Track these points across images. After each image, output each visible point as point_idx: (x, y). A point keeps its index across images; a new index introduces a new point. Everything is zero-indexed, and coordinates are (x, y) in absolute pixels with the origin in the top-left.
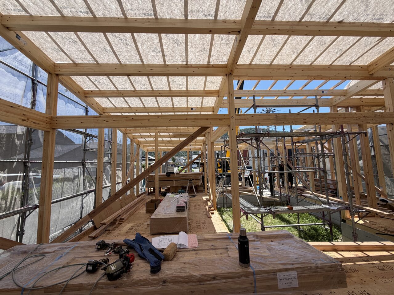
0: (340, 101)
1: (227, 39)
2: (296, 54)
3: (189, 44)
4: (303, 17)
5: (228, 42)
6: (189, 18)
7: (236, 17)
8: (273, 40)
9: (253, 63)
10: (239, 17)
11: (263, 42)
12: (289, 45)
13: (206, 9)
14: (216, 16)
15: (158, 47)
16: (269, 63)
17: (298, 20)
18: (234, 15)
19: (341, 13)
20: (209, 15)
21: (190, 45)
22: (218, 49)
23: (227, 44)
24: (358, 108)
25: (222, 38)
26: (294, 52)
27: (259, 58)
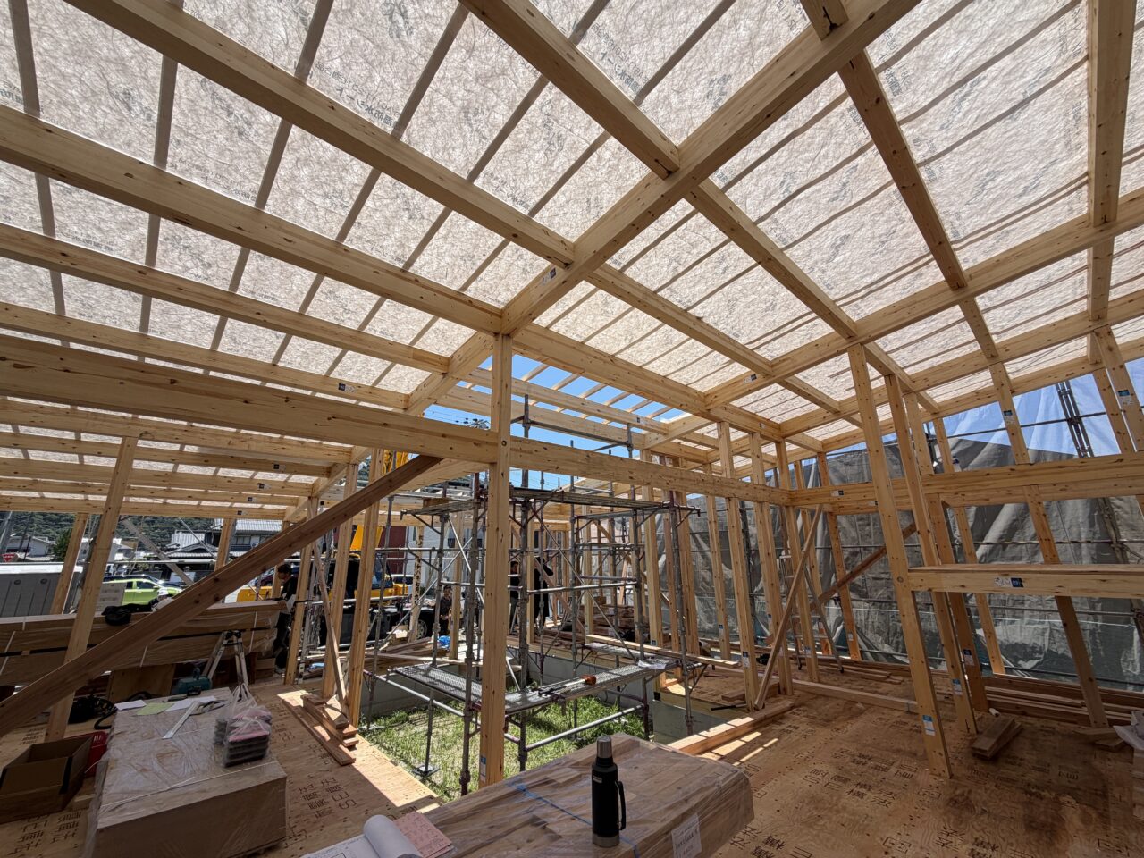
0: (658, 442)
1: (529, 262)
2: (627, 343)
3: (442, 230)
4: (660, 289)
5: (528, 268)
6: (478, 183)
7: (567, 233)
8: (606, 304)
9: (554, 329)
10: (572, 237)
11: (589, 300)
12: (625, 323)
13: (522, 188)
14: (534, 211)
15: (346, 194)
16: (580, 340)
17: (653, 289)
18: (567, 229)
19: (704, 307)
20: (522, 203)
21: (444, 233)
22: (501, 272)
23: (525, 272)
24: (675, 461)
25: (521, 256)
26: (626, 338)
27: (568, 323)
